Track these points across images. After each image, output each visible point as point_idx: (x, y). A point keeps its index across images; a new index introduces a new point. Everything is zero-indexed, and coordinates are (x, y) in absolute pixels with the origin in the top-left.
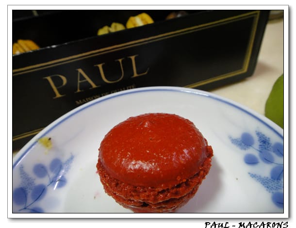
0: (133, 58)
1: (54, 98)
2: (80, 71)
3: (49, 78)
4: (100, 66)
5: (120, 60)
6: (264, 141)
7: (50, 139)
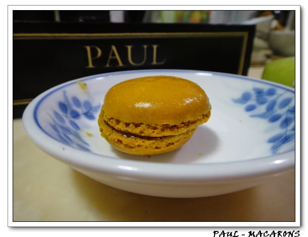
0: (155, 47)
1: (87, 67)
2: (114, 48)
3: (88, 48)
4: (129, 48)
5: (145, 47)
6: (259, 92)
7: (86, 84)
